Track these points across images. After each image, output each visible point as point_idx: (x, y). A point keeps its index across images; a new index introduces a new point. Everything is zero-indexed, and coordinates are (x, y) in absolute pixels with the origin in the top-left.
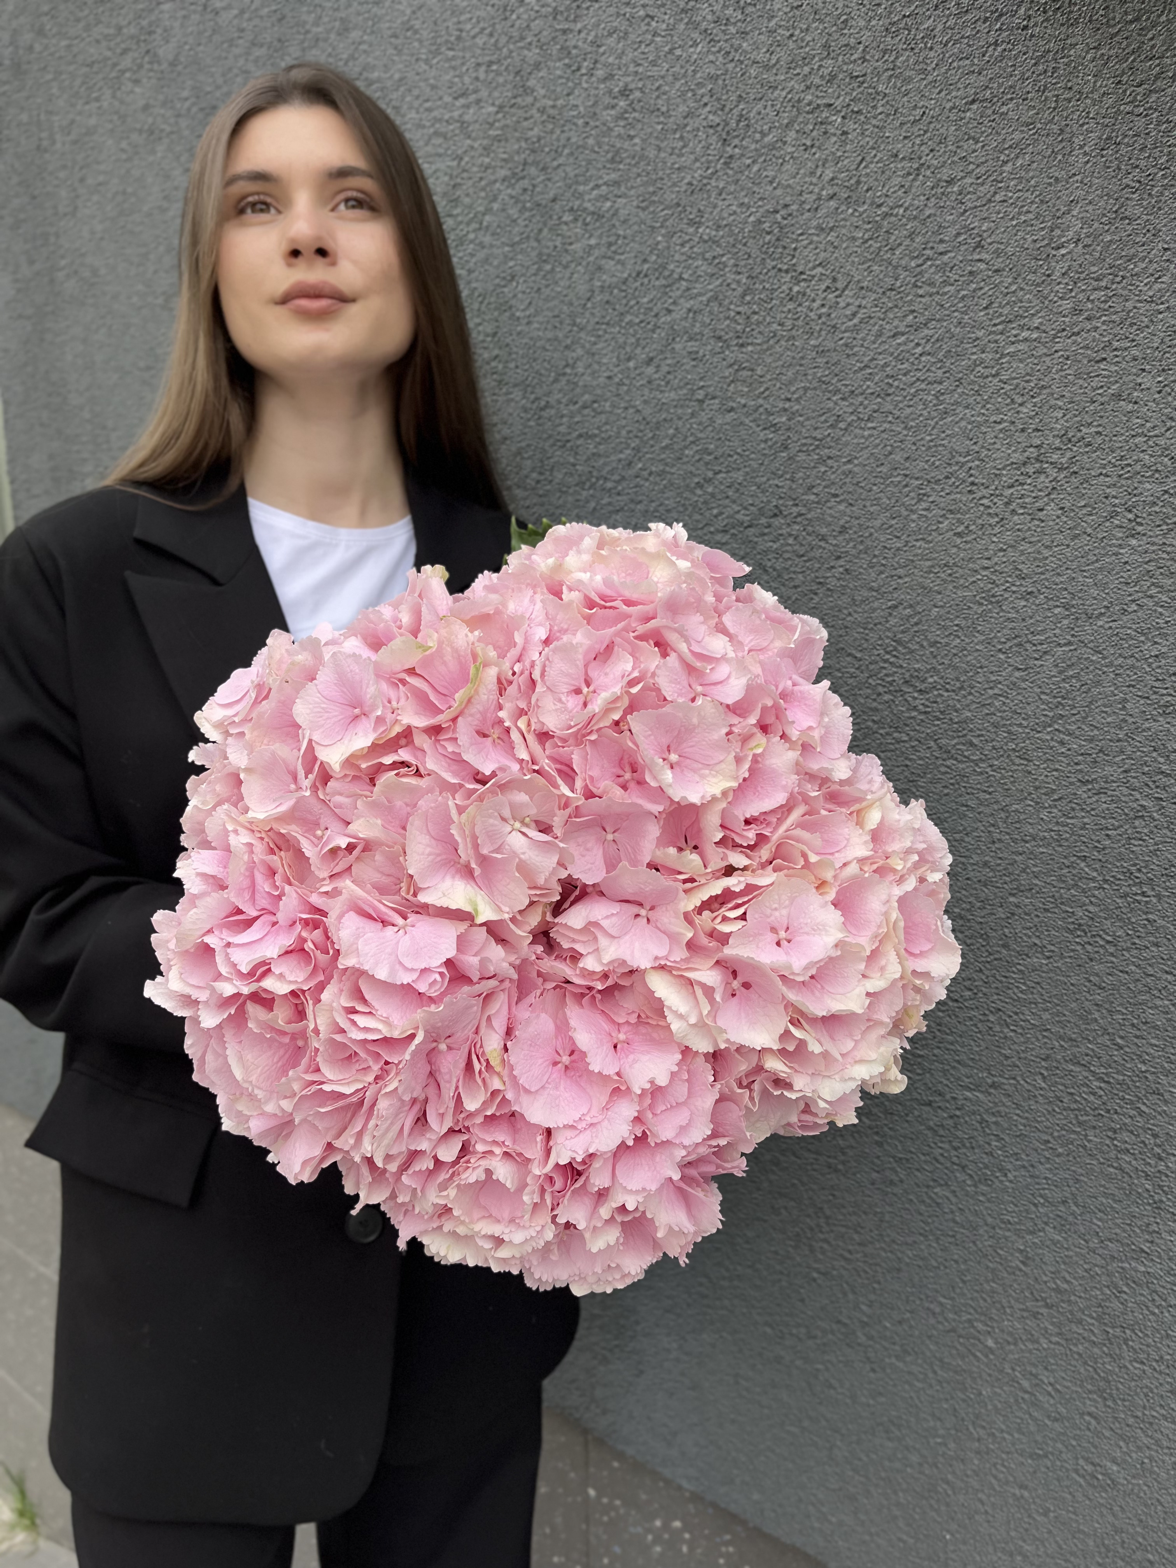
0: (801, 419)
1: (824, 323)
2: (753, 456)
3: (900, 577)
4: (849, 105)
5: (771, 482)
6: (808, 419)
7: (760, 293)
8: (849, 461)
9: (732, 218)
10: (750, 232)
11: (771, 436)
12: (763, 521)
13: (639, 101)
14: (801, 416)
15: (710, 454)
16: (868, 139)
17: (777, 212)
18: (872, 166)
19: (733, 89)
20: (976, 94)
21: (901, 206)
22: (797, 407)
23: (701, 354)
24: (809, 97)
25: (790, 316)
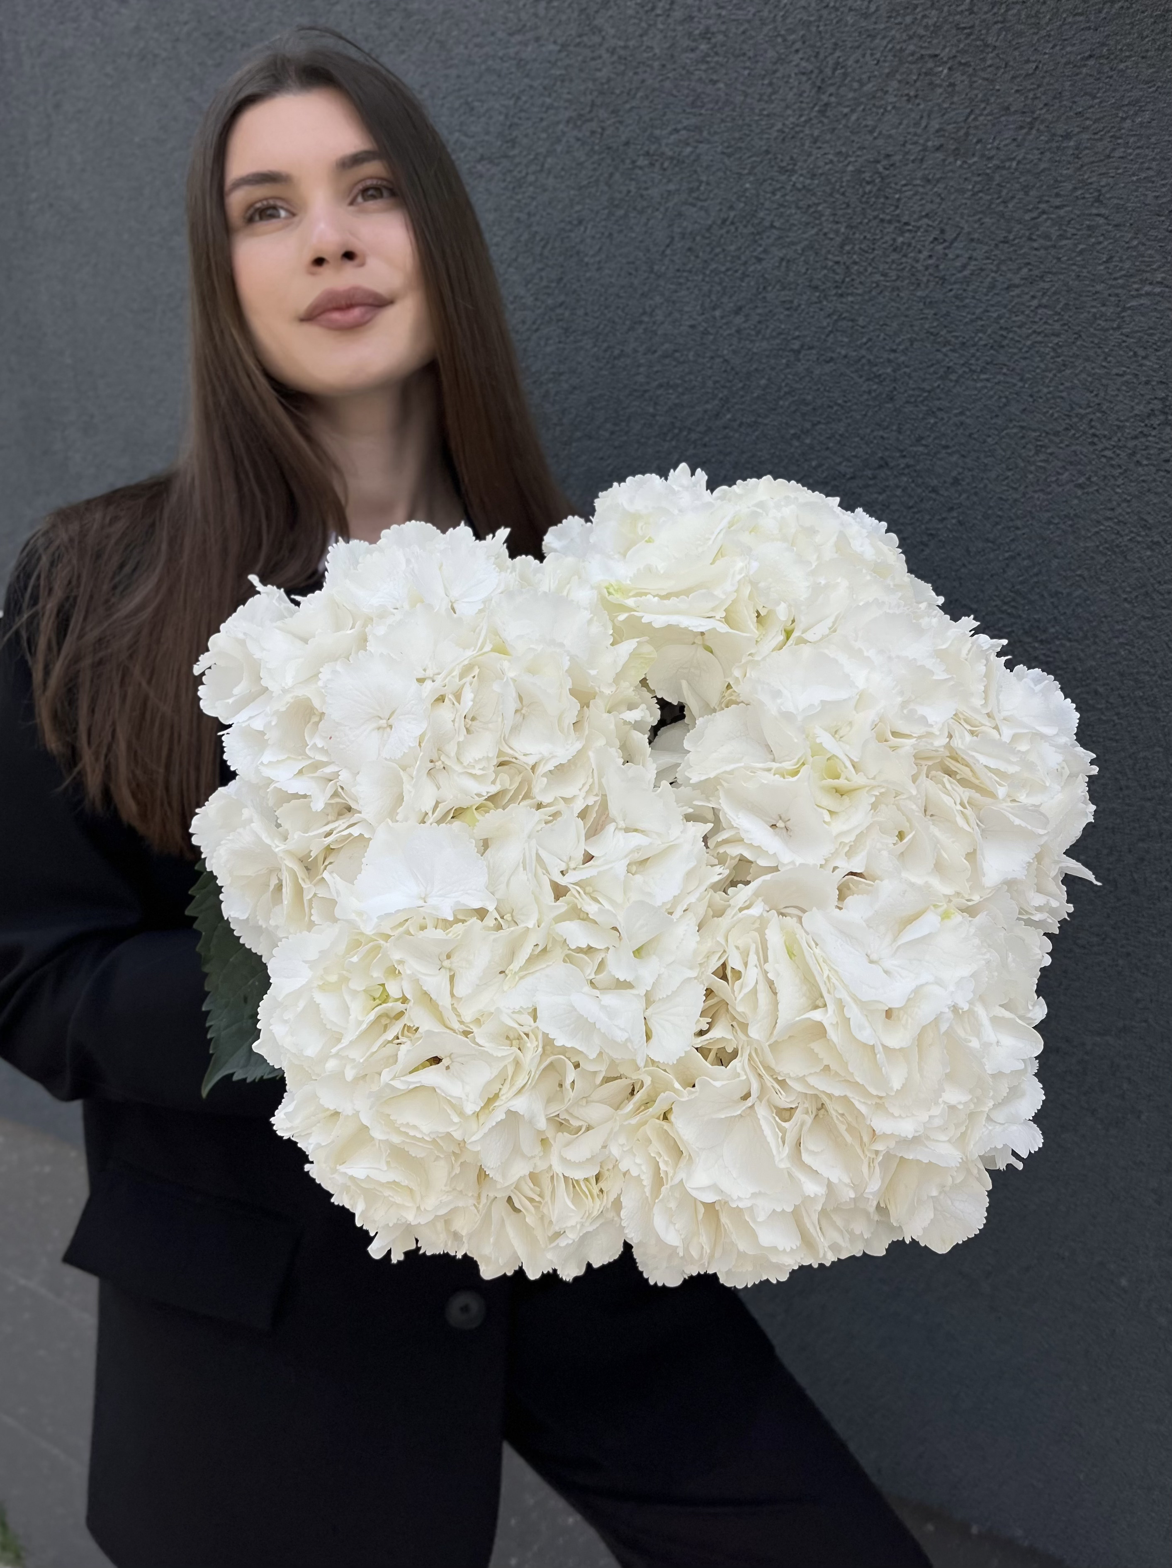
0: (907, 370)
1: (931, 275)
2: (855, 407)
3: (1018, 528)
4: (955, 57)
5: (875, 433)
6: (915, 370)
7: (861, 243)
8: (962, 413)
9: (828, 167)
10: (848, 181)
11: (875, 387)
12: (869, 473)
13: (722, 45)
14: (907, 367)
15: (807, 404)
16: (976, 92)
17: (878, 162)
18: (981, 118)
19: (828, 36)
20: (1092, 50)
21: (1014, 159)
22: (903, 358)
23: (796, 303)
24: (912, 48)
25: (894, 266)
